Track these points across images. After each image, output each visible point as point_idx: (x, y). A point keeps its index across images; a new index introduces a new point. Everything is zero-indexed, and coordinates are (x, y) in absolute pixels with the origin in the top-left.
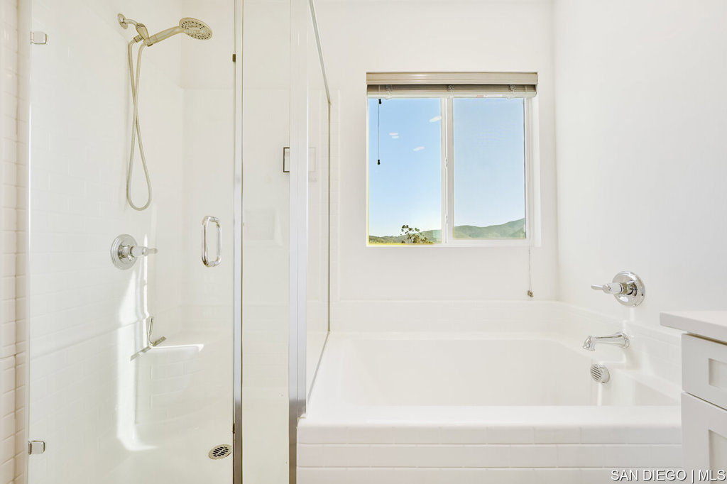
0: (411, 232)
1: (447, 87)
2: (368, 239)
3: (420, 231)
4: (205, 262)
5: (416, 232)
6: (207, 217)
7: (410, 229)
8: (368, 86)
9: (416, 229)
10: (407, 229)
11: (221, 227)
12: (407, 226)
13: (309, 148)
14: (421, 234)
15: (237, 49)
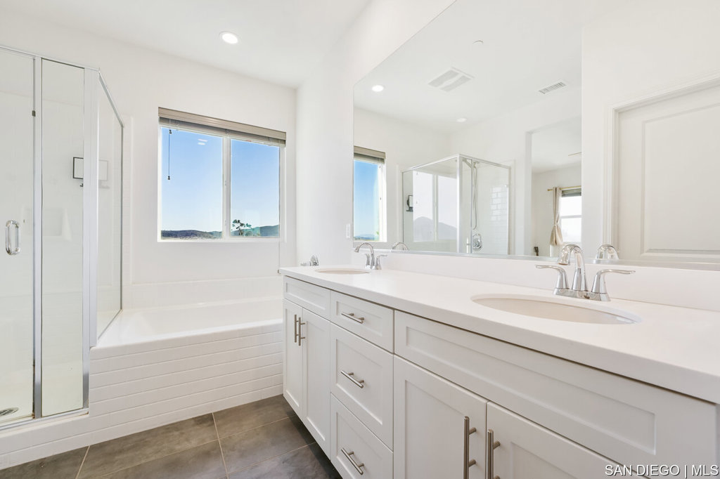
0: (242, 228)
1: (226, 131)
2: (159, 234)
3: (252, 227)
4: (9, 252)
5: (248, 228)
6: (9, 222)
7: (242, 225)
8: (160, 118)
9: (247, 225)
10: (239, 225)
11: (20, 228)
12: (239, 221)
13: (100, 160)
14: (253, 229)
15: (36, 107)
